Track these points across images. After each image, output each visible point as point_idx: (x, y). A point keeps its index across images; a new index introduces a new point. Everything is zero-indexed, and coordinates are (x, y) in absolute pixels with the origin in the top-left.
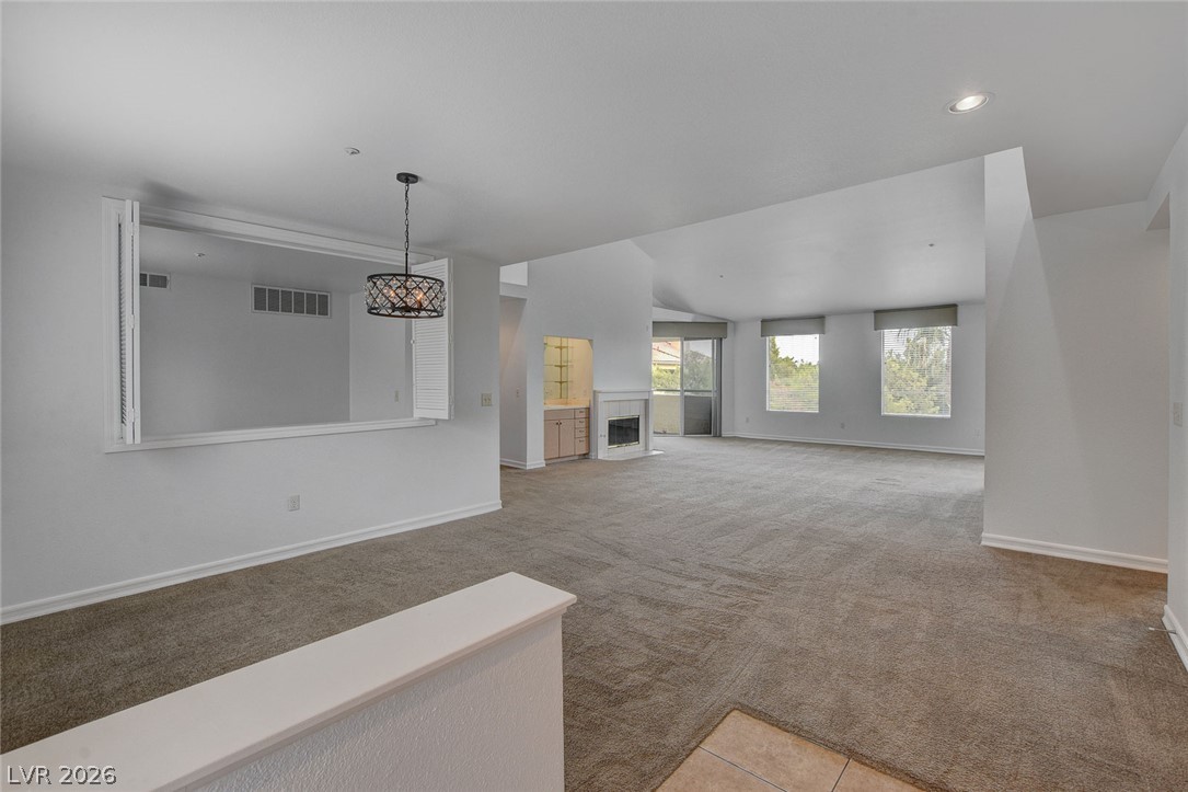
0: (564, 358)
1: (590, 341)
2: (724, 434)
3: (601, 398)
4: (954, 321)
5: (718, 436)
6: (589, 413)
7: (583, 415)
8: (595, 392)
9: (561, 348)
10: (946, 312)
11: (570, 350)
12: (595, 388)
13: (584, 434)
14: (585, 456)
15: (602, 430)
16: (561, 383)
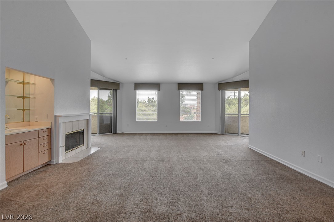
0: (27, 91)
1: (52, 80)
2: (118, 132)
3: (61, 121)
4: (202, 89)
5: (116, 133)
6: (50, 133)
7: (46, 134)
8: (55, 117)
9: (24, 83)
10: (198, 86)
11: (32, 86)
12: (57, 114)
13: (47, 148)
14: (48, 164)
15: (61, 142)
16: (24, 110)
